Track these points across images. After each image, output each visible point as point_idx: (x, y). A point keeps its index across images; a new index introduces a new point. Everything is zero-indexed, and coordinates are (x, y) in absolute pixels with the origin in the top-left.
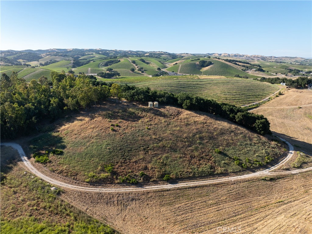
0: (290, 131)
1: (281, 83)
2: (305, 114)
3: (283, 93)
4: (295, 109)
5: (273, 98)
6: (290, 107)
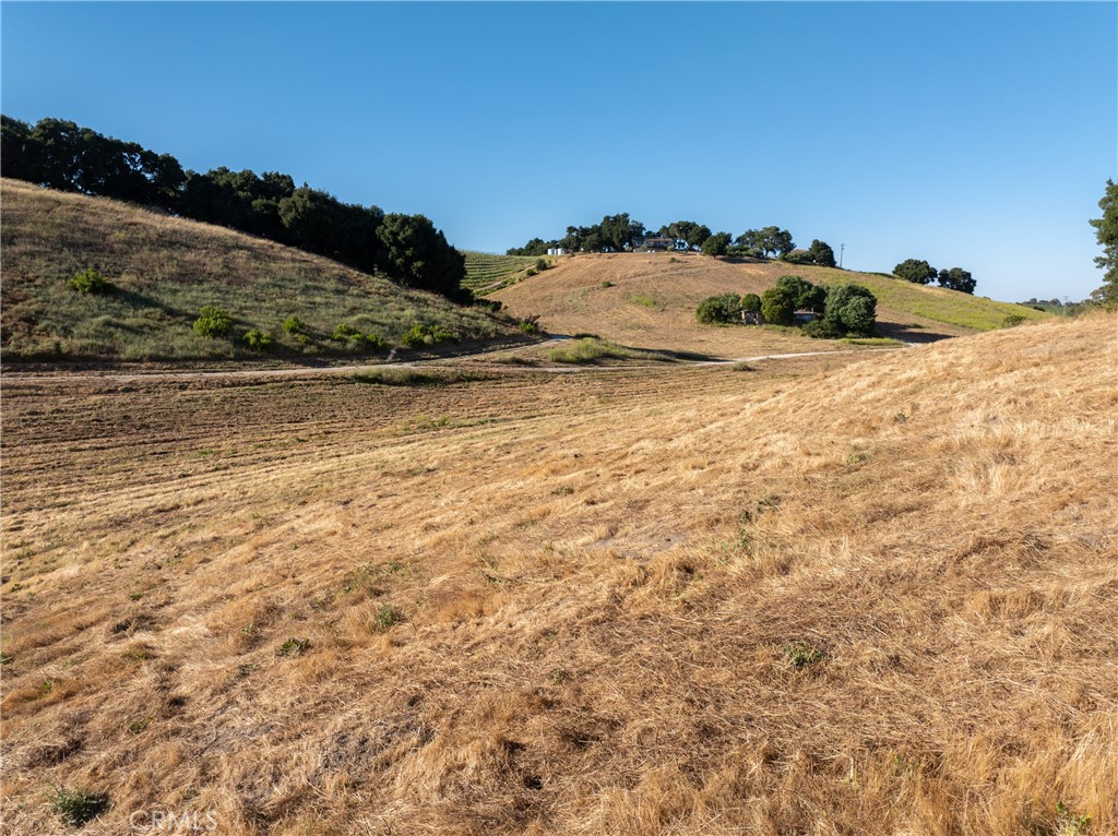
1: (550, 251)
2: (626, 297)
3: (554, 264)
4: (593, 289)
5: (517, 281)
6: (573, 289)
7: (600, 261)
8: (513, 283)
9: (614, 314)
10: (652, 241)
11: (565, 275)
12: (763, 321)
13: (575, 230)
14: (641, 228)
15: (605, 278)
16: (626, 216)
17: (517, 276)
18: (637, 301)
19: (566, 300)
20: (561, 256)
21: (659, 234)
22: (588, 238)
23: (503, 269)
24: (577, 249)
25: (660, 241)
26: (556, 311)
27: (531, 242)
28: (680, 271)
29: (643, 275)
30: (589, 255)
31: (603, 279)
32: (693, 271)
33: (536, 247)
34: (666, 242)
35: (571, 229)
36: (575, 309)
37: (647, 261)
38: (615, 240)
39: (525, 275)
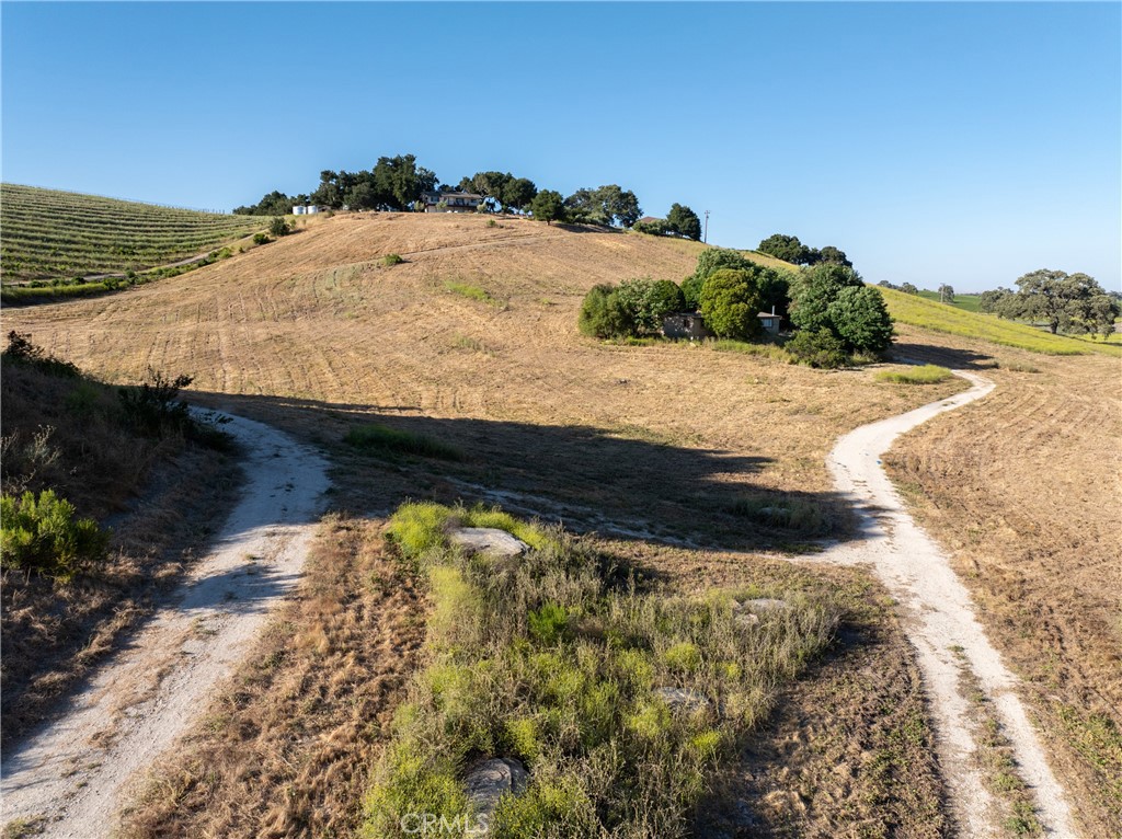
0: (330, 376)
1: (296, 209)
2: (433, 282)
3: (300, 225)
4: (370, 267)
5: (236, 252)
6: (332, 268)
7: (376, 222)
8: (228, 256)
9: (417, 315)
10: (452, 198)
11: (318, 243)
12: (705, 332)
13: (333, 176)
14: (432, 179)
15: (389, 248)
16: (411, 159)
17: (238, 244)
18: (454, 291)
19: (321, 288)
20: (313, 216)
21: (458, 189)
22: (355, 189)
23: (216, 233)
24: (337, 206)
25: (464, 199)
26: (300, 308)
27: (268, 196)
28: (508, 241)
29: (452, 244)
30: (357, 215)
31: (386, 251)
32: (528, 241)
33: (274, 203)
34: (473, 200)
35: (327, 175)
36: (339, 306)
37: (453, 225)
38: (397, 193)
39: (252, 243)
